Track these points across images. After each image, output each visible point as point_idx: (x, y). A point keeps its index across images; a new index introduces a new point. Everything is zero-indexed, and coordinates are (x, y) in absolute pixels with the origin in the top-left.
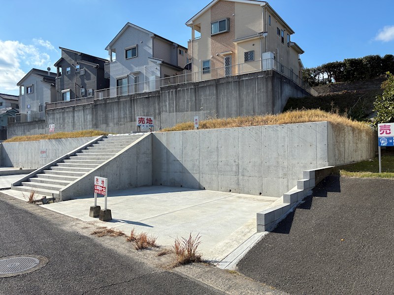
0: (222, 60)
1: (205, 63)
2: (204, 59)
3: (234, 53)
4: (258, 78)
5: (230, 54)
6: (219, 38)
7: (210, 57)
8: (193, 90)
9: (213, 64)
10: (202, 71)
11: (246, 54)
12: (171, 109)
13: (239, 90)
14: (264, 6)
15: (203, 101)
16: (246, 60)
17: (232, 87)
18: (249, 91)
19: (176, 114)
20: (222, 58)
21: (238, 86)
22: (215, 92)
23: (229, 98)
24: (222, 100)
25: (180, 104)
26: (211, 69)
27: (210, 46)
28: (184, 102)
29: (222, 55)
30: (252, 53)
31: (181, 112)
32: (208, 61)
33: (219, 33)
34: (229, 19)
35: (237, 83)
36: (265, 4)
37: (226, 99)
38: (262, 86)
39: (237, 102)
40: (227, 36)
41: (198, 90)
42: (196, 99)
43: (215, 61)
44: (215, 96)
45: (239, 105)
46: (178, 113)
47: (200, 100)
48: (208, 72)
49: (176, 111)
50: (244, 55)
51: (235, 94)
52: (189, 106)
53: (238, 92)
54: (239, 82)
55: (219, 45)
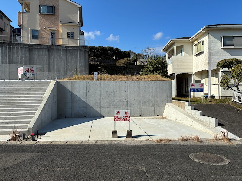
0: (48, 32)
1: (33, 31)
2: (34, 29)
3: (58, 30)
4: (79, 50)
5: (55, 30)
6: (46, 17)
7: (38, 28)
8: (27, 49)
9: (41, 34)
10: (31, 36)
11: (69, 33)
12: (4, 61)
13: (66, 55)
14: (79, 7)
15: (36, 58)
16: (69, 37)
17: (61, 52)
18: (73, 57)
19: (10, 66)
20: (49, 31)
21: (65, 53)
22: (47, 53)
23: (59, 60)
24: (53, 60)
25: (14, 58)
26: (39, 36)
27: (38, 20)
28: (18, 56)
29: (49, 29)
30: (73, 33)
31: (15, 64)
32: (37, 31)
33: (47, 13)
34: (54, 7)
35: (65, 50)
36: (80, 6)
37: (56, 59)
38: (82, 55)
39: (64, 63)
40: (53, 17)
41: (32, 50)
42: (30, 56)
43: (42, 32)
44: (47, 56)
45: (66, 65)
46: (11, 64)
47: (34, 58)
48: (37, 38)
49: (10, 63)
50: (67, 34)
51: (63, 57)
52: (23, 61)
53: (65, 56)
54: (66, 50)
55: (47, 22)
